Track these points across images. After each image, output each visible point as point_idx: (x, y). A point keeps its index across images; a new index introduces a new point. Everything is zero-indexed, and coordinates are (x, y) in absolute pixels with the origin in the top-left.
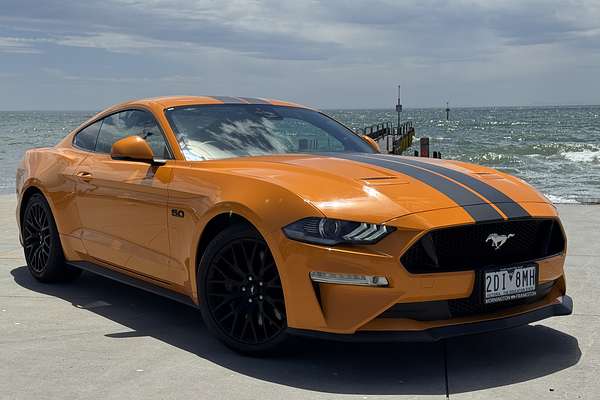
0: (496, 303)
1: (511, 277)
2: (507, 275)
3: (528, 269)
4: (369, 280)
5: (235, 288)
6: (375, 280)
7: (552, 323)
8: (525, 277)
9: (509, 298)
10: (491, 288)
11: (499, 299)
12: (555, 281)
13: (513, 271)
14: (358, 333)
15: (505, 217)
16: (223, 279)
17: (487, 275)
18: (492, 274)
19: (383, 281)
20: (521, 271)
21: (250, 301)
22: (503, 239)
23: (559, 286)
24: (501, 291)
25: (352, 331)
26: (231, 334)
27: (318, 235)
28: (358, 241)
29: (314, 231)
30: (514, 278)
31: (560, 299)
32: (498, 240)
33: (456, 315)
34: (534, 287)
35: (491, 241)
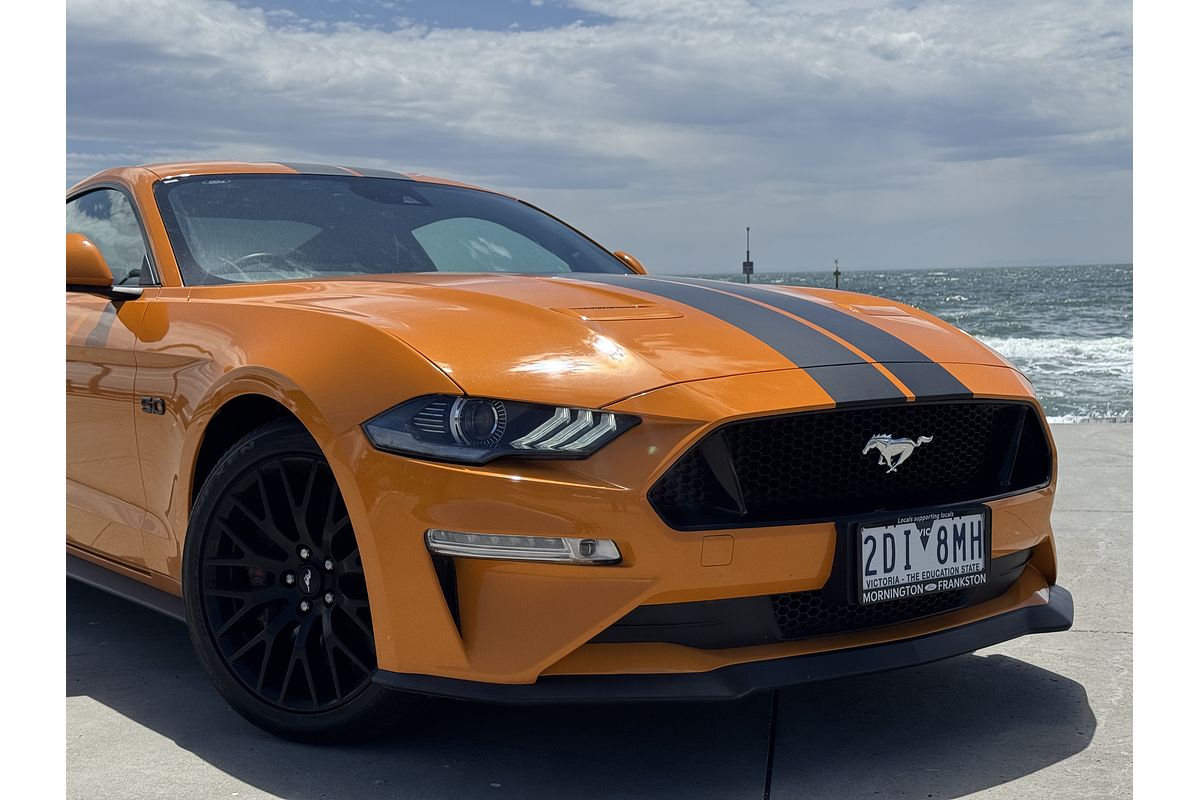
0: (888, 602)
1: (924, 540)
2: (916, 534)
3: (967, 519)
4: (571, 548)
5: (270, 579)
6: (587, 546)
7: (1028, 649)
8: (959, 538)
9: (919, 589)
10: (877, 564)
11: (897, 594)
12: (1032, 551)
13: (929, 524)
14: (543, 680)
15: (909, 394)
16: (240, 554)
17: (866, 533)
18: (878, 533)
19: (607, 550)
20: (949, 523)
21: (304, 607)
22: (905, 448)
23: (1041, 563)
24: (900, 574)
25: (528, 675)
26: (258, 691)
27: (447, 439)
28: (547, 453)
29: (436, 428)
30: (933, 541)
31: (1043, 594)
32: (893, 449)
33: (793, 632)
34: (980, 563)
35: (876, 453)
